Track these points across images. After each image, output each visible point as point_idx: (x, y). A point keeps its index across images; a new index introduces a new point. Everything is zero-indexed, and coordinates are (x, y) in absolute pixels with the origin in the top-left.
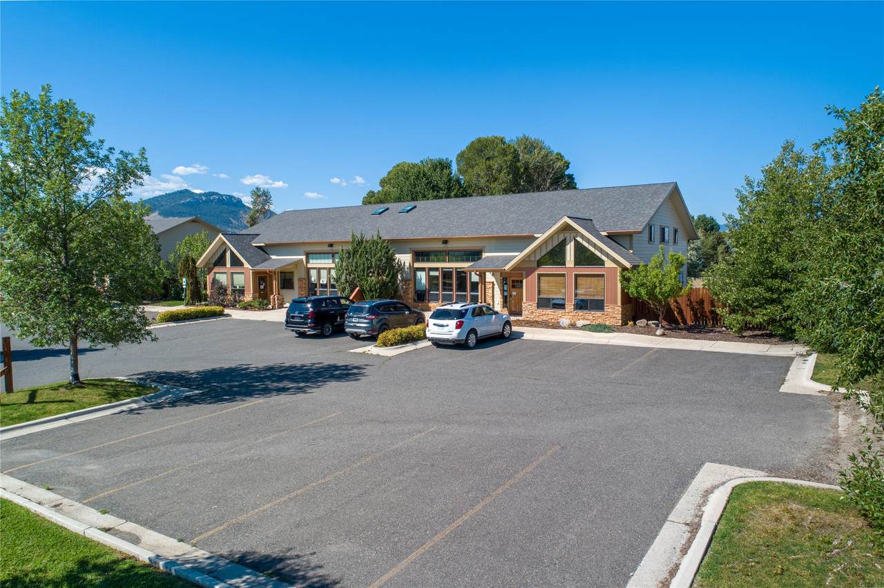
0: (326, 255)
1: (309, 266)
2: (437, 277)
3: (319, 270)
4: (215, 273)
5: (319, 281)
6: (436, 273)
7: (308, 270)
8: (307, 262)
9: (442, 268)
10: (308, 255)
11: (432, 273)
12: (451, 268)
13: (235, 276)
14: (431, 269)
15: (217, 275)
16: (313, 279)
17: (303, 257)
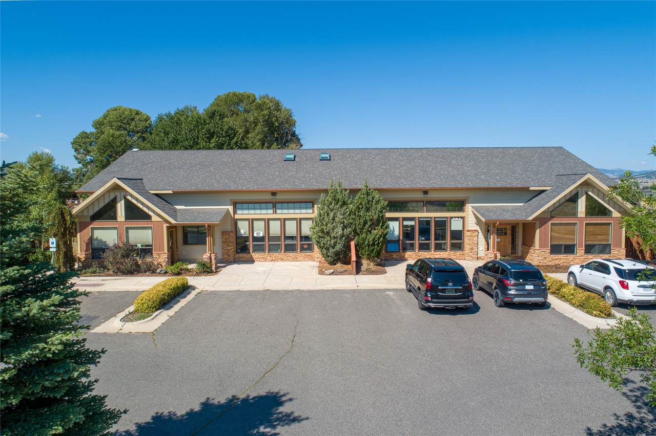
0: (264, 205)
1: (237, 217)
2: (413, 227)
3: (251, 222)
4: (93, 229)
5: (253, 234)
6: (412, 223)
7: (235, 222)
8: (235, 213)
9: (419, 218)
10: (235, 204)
11: (406, 223)
12: (430, 218)
13: (130, 231)
14: (405, 219)
15: (96, 232)
16: (242, 232)
17: (231, 208)
